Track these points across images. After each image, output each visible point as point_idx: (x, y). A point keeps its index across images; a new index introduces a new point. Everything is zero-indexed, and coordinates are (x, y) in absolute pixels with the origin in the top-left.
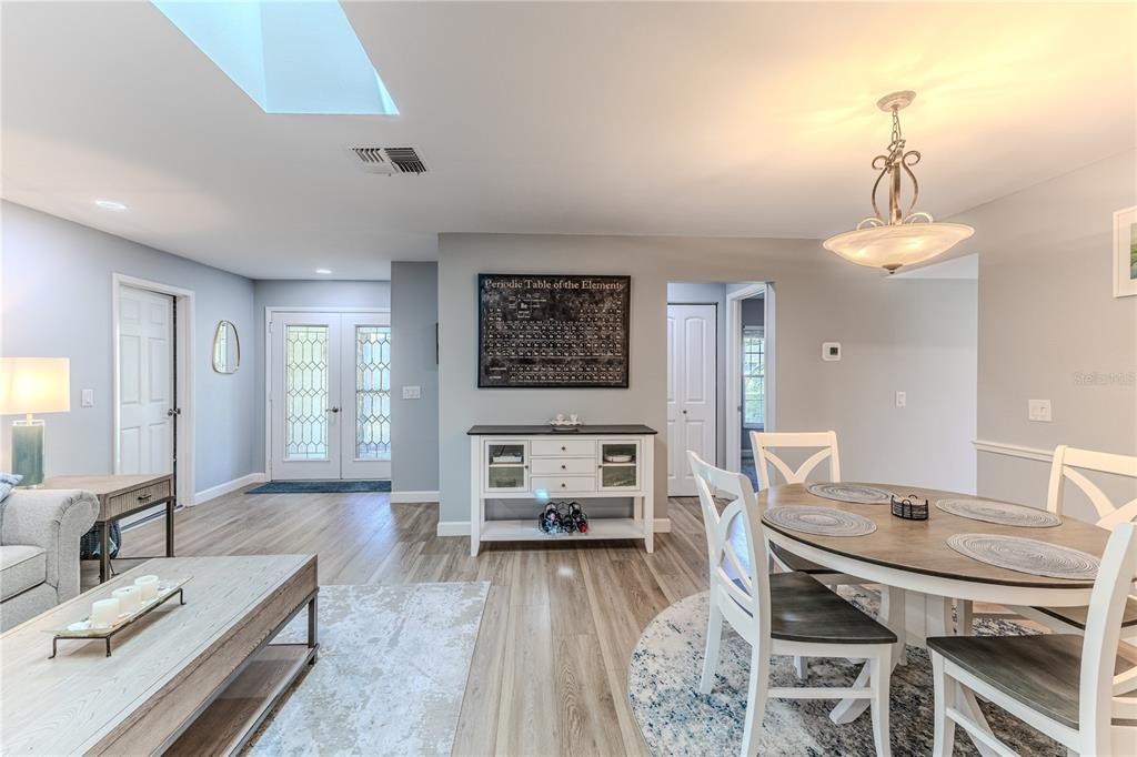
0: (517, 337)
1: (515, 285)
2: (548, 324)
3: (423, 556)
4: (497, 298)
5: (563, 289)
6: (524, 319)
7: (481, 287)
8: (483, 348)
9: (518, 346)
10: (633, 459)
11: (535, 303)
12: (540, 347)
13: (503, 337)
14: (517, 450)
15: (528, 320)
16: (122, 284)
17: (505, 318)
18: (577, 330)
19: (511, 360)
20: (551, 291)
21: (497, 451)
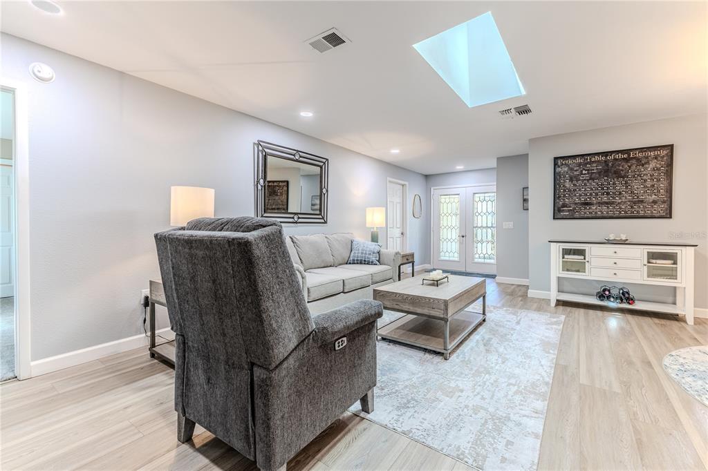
0: (580, 190)
1: (579, 160)
2: (603, 180)
3: (521, 302)
4: (566, 169)
5: (615, 159)
6: (585, 180)
7: (555, 164)
8: (556, 197)
9: (580, 195)
10: (675, 263)
11: (593, 170)
12: (597, 194)
13: (570, 191)
14: (581, 252)
15: (588, 180)
16: (390, 182)
17: (571, 180)
18: (626, 183)
19: (576, 204)
20: (605, 161)
21: (566, 252)
